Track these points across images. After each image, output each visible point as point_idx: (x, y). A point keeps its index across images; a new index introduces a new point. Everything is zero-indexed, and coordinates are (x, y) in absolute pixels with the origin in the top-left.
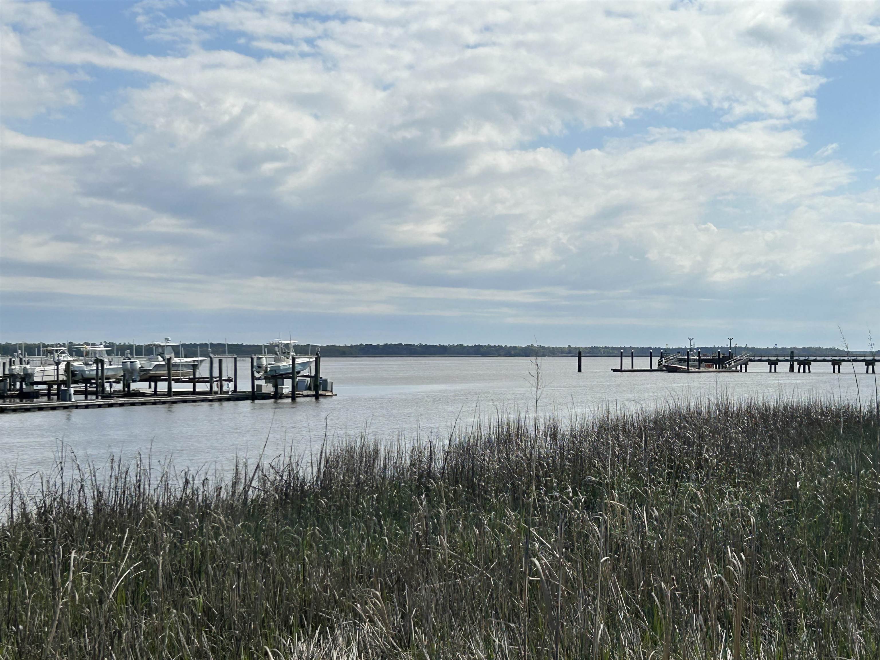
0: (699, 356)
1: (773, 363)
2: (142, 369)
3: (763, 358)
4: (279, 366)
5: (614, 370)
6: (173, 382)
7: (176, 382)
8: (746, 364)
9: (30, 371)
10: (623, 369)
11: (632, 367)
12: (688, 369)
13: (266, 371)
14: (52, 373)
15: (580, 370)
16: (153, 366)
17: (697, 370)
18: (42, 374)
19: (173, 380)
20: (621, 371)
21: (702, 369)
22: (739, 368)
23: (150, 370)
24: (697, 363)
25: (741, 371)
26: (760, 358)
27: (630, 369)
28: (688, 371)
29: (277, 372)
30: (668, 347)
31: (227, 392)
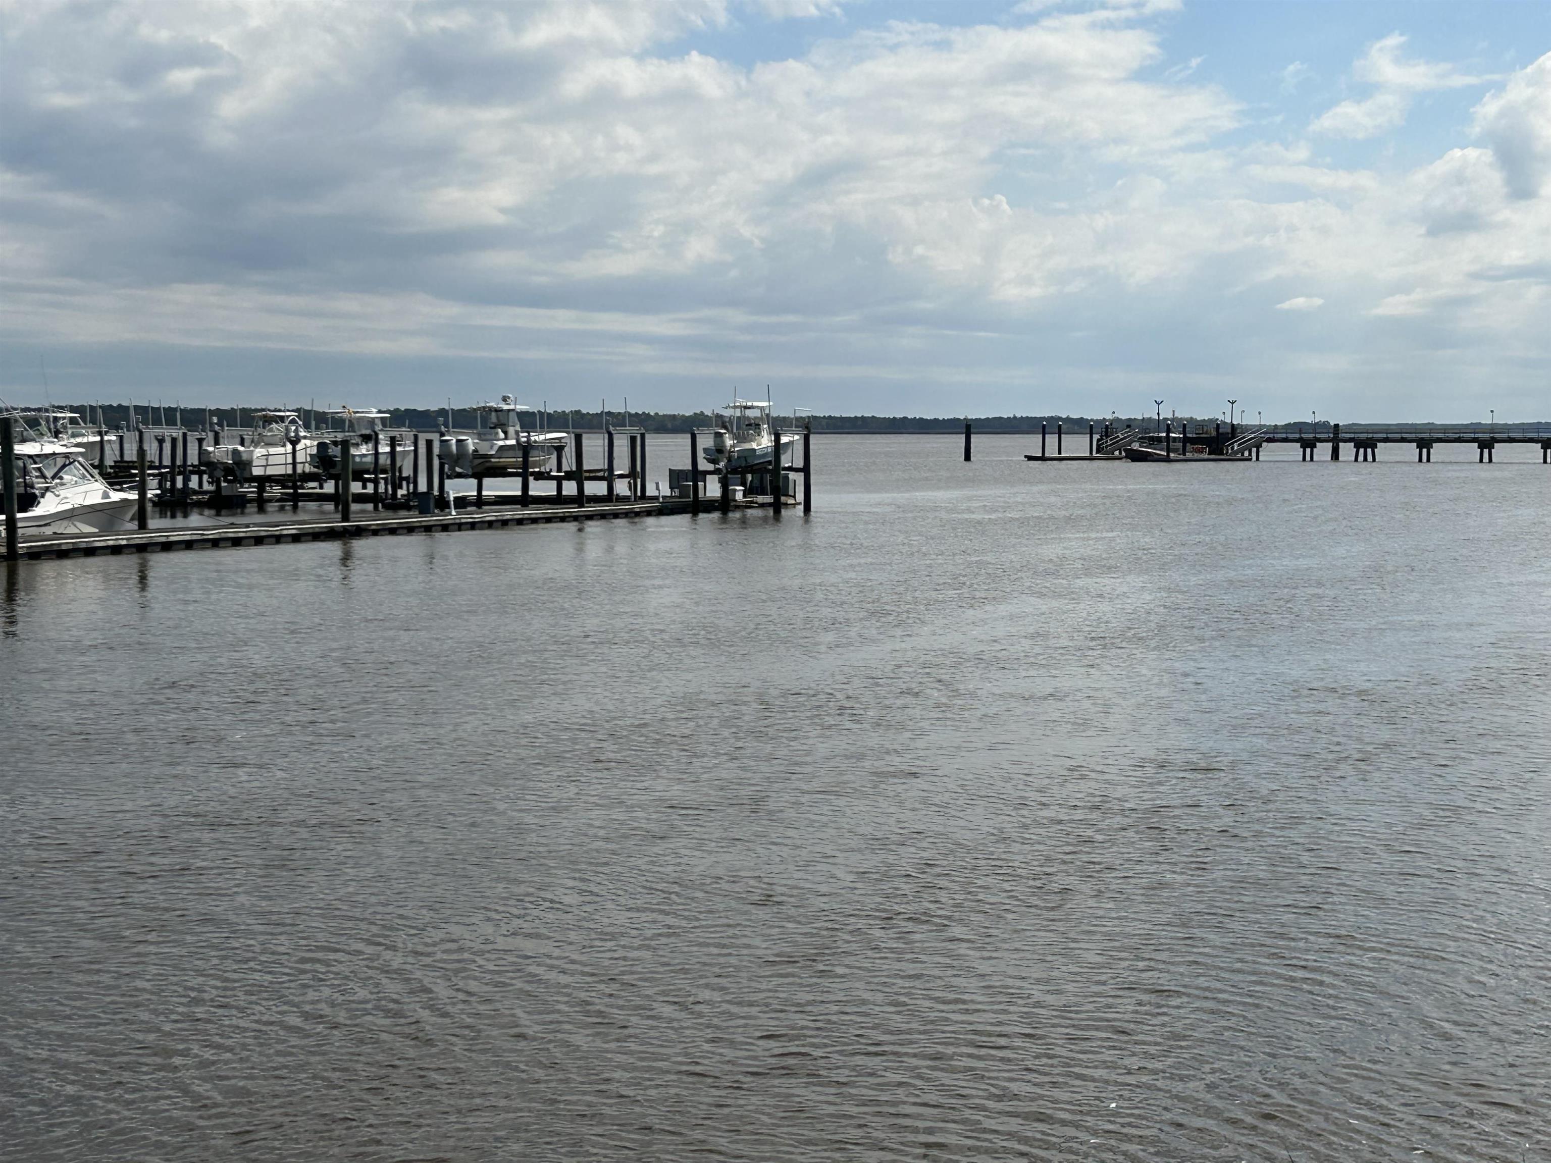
0: (1184, 433)
1: (1308, 444)
2: (476, 454)
3: (1291, 436)
4: (754, 450)
5: (1030, 458)
6: (531, 478)
7: (536, 479)
8: (1258, 447)
9: (245, 457)
10: (1047, 455)
11: (1060, 453)
12: (1168, 455)
13: (729, 460)
14: (282, 460)
15: (968, 457)
16: (496, 448)
17: (1182, 457)
18: (264, 463)
19: (532, 474)
20: (1043, 458)
21: (1189, 455)
22: (1246, 454)
23: (492, 456)
24: (1180, 445)
25: (1250, 460)
26: (1284, 436)
27: (1056, 455)
28: (1167, 460)
29: (749, 460)
30: (1115, 415)
31: (655, 498)
